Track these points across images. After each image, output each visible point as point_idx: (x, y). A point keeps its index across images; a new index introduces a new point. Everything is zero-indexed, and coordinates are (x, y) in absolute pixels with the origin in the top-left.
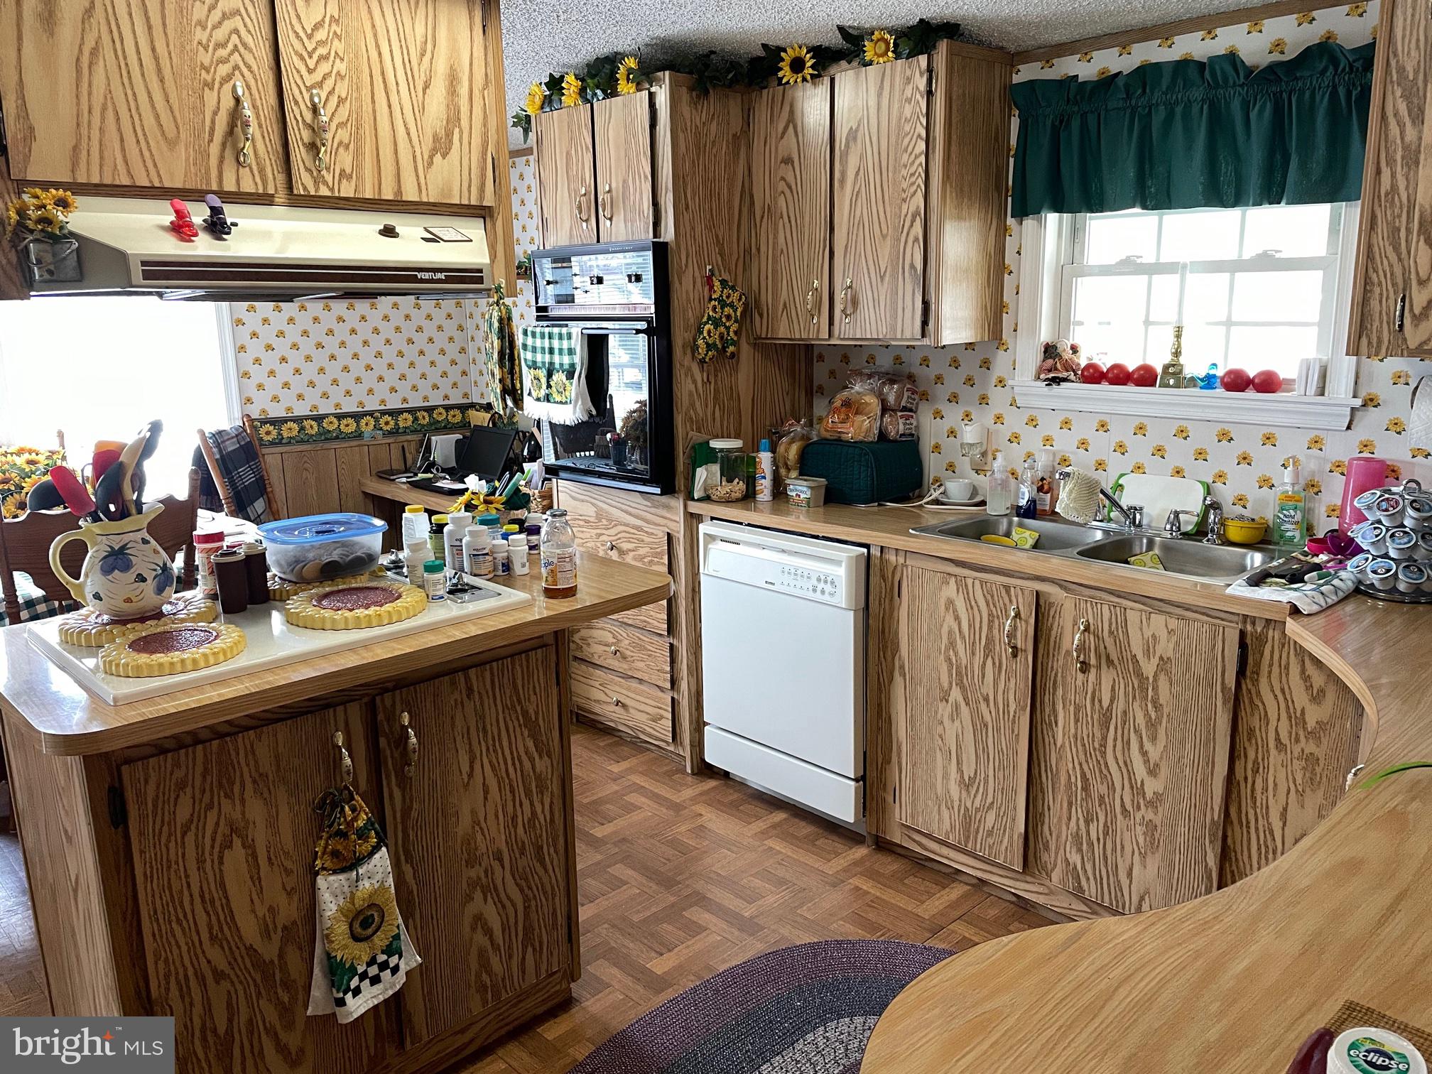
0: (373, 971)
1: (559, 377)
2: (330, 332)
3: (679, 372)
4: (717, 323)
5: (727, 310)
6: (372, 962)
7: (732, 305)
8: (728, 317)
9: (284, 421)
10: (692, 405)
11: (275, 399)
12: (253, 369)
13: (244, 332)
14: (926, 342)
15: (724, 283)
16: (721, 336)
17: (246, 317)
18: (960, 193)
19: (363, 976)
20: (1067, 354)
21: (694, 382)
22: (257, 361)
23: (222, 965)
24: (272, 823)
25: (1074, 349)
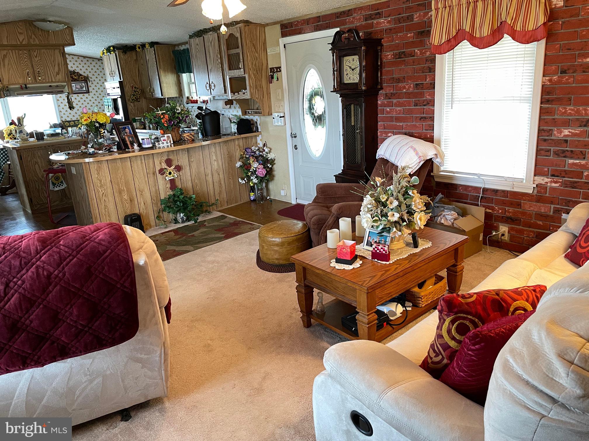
0: (59, 185)
1: (110, 107)
2: (79, 101)
3: (128, 105)
4: (134, 95)
5: (136, 93)
6: (58, 184)
7: (137, 92)
8: (137, 94)
9: (71, 121)
10: (132, 111)
11: (68, 117)
12: (62, 110)
13: (60, 102)
14: (162, 97)
15: (135, 88)
16: (135, 98)
17: (59, 99)
18: (165, 71)
19: (57, 185)
20: (191, 98)
21: (132, 107)
22: (63, 108)
23: (37, 180)
24: (41, 162)
25: (192, 98)
